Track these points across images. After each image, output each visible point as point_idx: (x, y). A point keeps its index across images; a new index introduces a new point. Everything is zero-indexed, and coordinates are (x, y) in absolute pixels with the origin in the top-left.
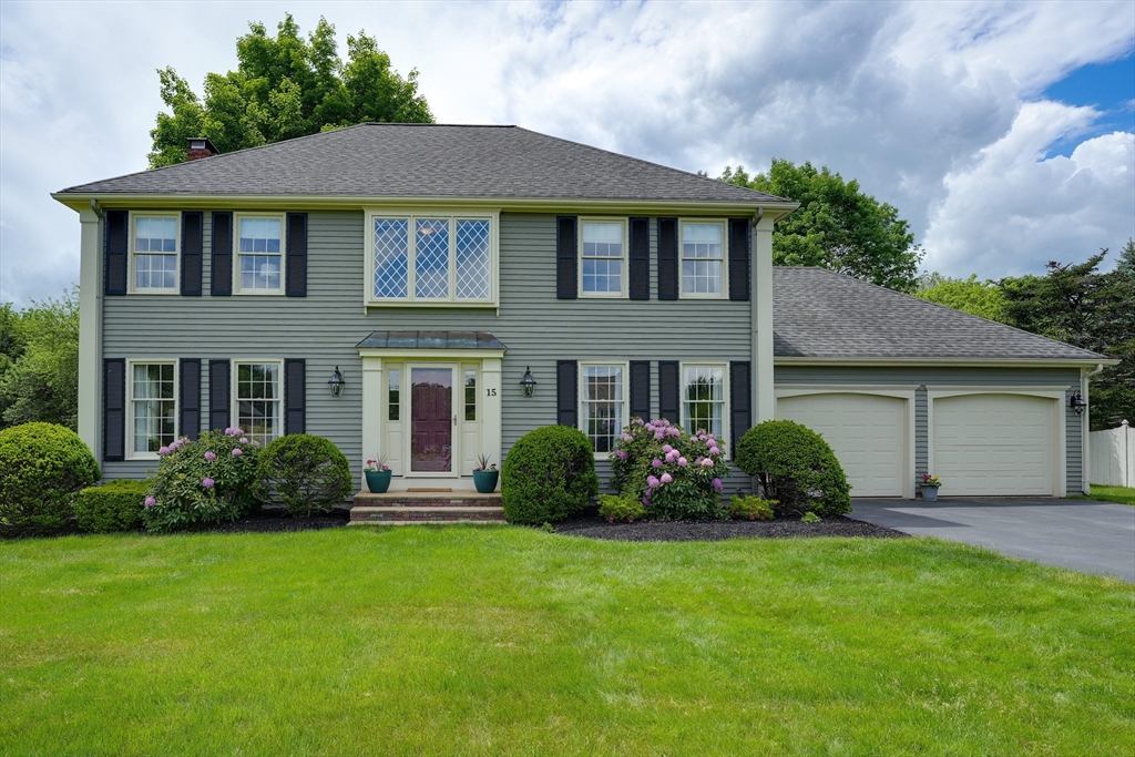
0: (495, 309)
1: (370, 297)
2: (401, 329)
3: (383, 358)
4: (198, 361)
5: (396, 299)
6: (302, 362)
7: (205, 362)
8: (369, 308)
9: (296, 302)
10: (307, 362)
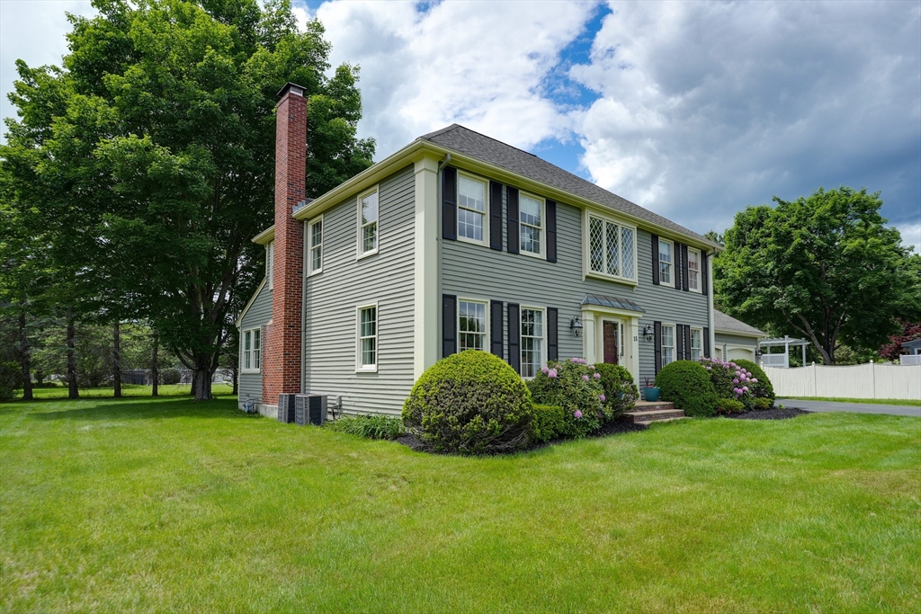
0: (633, 286)
1: (588, 270)
2: (597, 293)
3: (595, 312)
4: (501, 303)
5: (599, 273)
6: (556, 310)
7: (505, 305)
8: (587, 277)
9: (550, 266)
10: (559, 311)
